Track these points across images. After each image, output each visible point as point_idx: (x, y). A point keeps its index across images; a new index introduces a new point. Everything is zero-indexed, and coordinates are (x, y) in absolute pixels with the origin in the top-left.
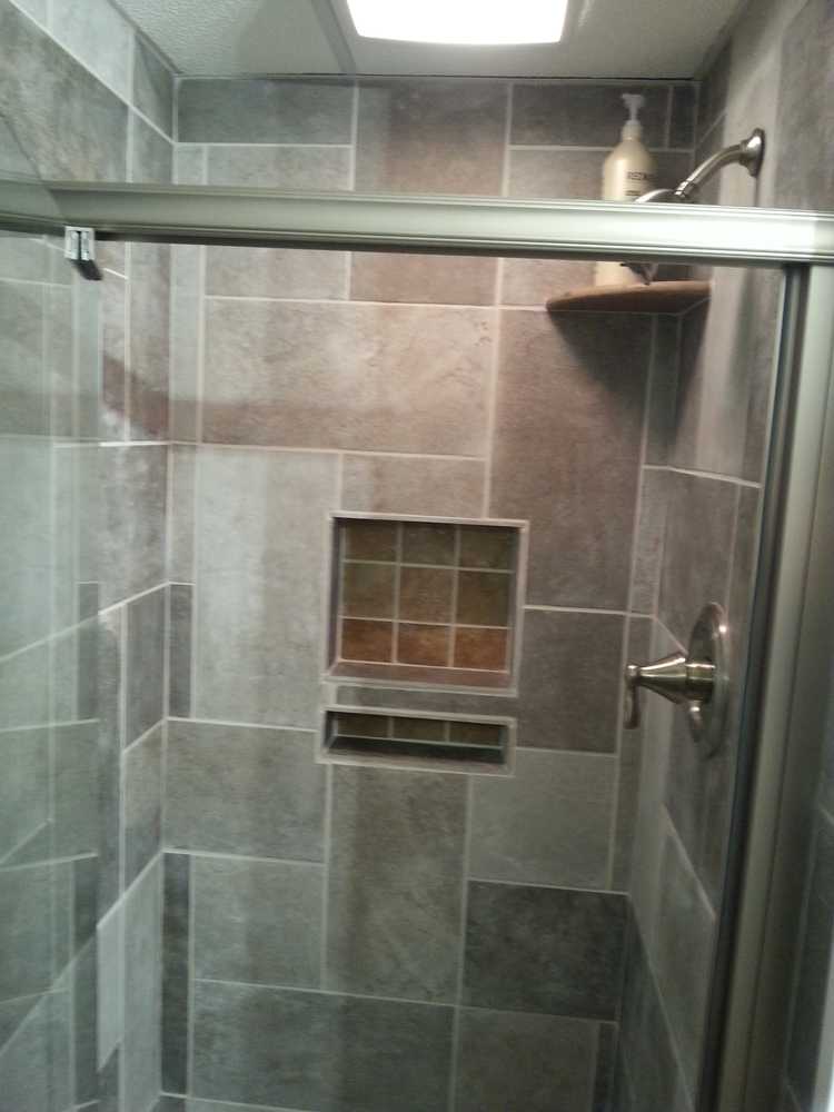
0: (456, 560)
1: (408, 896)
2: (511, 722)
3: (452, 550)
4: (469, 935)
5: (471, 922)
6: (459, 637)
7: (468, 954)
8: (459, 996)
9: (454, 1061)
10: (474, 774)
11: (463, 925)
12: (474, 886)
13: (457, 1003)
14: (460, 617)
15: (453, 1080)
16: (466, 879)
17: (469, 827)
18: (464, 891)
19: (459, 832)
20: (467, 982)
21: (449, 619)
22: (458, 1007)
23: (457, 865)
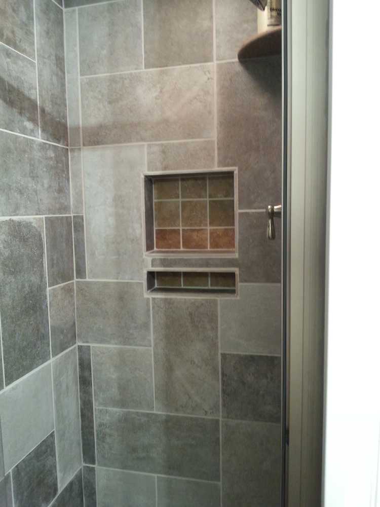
0: (208, 195)
1: (192, 362)
2: (236, 270)
3: (205, 190)
4: (223, 381)
5: (223, 374)
6: (212, 234)
7: (224, 391)
8: (221, 413)
9: (221, 447)
10: (220, 299)
11: (220, 375)
12: (224, 356)
13: (220, 417)
14: (211, 224)
15: (221, 456)
16: (220, 352)
17: (219, 325)
18: (220, 357)
19: (215, 328)
20: (224, 405)
21: (206, 225)
22: (221, 419)
23: (214, 345)
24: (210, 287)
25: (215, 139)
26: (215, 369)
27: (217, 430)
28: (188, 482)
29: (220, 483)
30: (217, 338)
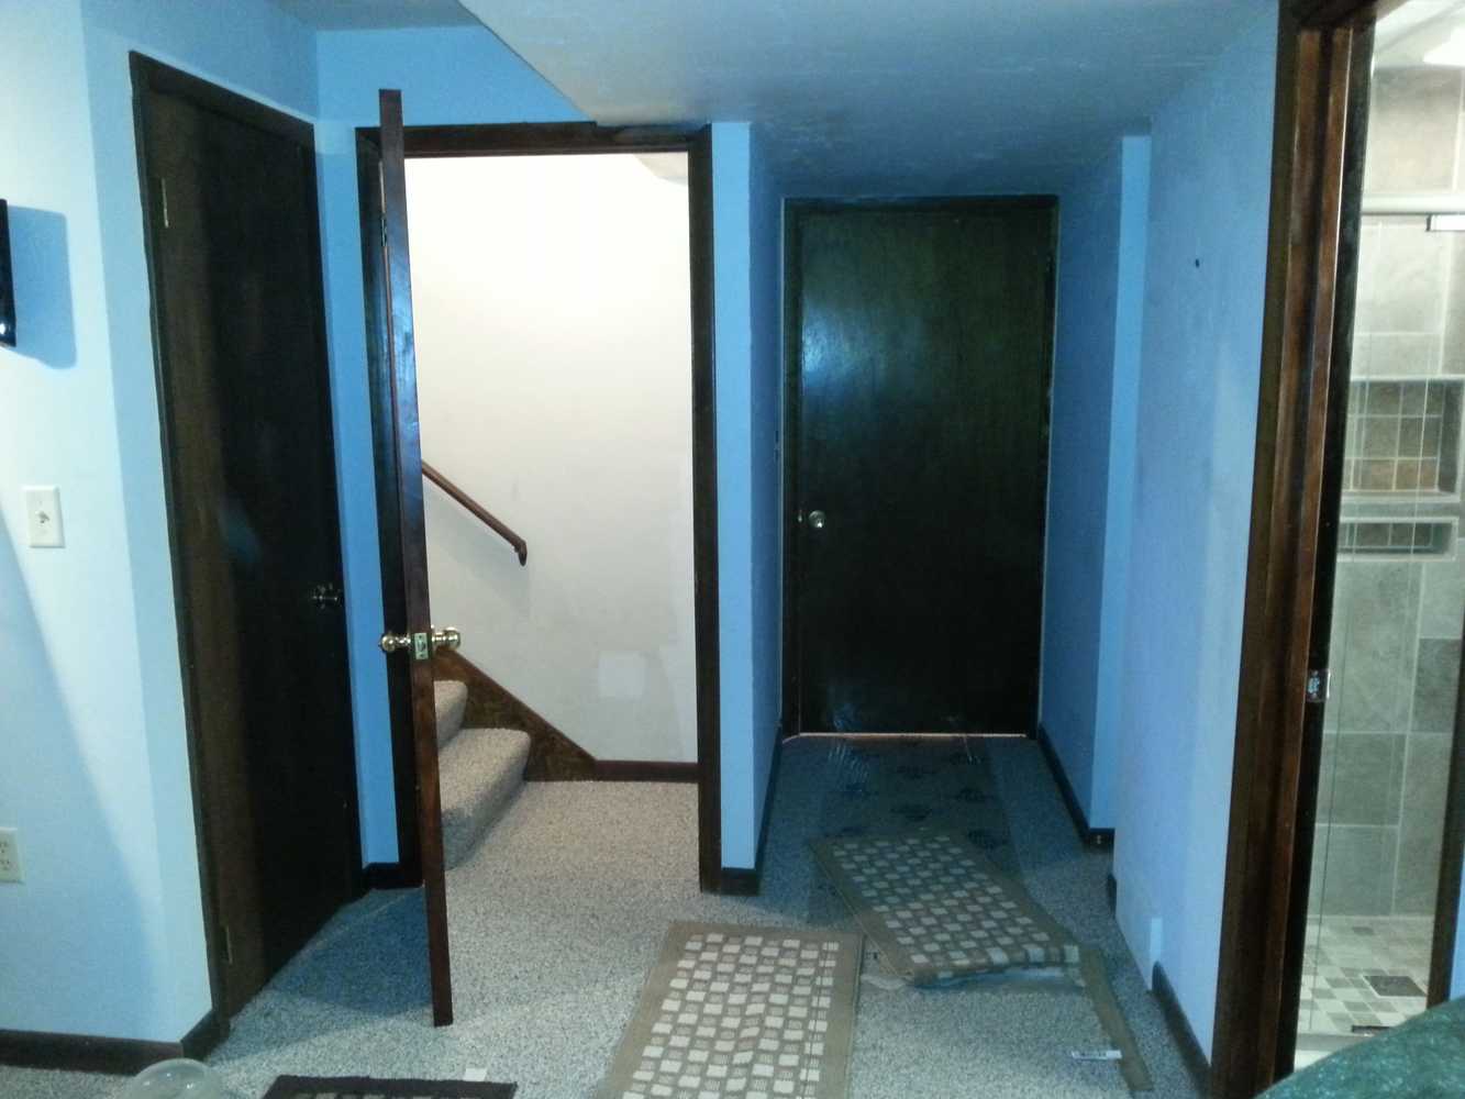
0: (1400, 409)
1: (1375, 654)
2: (1455, 521)
3: (1397, 402)
4: (1418, 679)
5: (1420, 670)
6: (1401, 467)
7: (1418, 693)
8: (1410, 725)
9: (1404, 773)
10: (1428, 561)
11: (1415, 670)
12: (1424, 643)
13: (1408, 730)
14: (1400, 454)
15: (1403, 787)
16: (1418, 636)
17: (1421, 599)
18: (1417, 645)
19: (1414, 603)
20: (1416, 713)
21: (1392, 454)
22: (1409, 733)
23: (1411, 628)
24: (1389, 546)
25: (1442, 335)
26: (1409, 663)
27: (1402, 749)
28: (1351, 830)
29: (1398, 827)
30: (1416, 617)
